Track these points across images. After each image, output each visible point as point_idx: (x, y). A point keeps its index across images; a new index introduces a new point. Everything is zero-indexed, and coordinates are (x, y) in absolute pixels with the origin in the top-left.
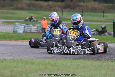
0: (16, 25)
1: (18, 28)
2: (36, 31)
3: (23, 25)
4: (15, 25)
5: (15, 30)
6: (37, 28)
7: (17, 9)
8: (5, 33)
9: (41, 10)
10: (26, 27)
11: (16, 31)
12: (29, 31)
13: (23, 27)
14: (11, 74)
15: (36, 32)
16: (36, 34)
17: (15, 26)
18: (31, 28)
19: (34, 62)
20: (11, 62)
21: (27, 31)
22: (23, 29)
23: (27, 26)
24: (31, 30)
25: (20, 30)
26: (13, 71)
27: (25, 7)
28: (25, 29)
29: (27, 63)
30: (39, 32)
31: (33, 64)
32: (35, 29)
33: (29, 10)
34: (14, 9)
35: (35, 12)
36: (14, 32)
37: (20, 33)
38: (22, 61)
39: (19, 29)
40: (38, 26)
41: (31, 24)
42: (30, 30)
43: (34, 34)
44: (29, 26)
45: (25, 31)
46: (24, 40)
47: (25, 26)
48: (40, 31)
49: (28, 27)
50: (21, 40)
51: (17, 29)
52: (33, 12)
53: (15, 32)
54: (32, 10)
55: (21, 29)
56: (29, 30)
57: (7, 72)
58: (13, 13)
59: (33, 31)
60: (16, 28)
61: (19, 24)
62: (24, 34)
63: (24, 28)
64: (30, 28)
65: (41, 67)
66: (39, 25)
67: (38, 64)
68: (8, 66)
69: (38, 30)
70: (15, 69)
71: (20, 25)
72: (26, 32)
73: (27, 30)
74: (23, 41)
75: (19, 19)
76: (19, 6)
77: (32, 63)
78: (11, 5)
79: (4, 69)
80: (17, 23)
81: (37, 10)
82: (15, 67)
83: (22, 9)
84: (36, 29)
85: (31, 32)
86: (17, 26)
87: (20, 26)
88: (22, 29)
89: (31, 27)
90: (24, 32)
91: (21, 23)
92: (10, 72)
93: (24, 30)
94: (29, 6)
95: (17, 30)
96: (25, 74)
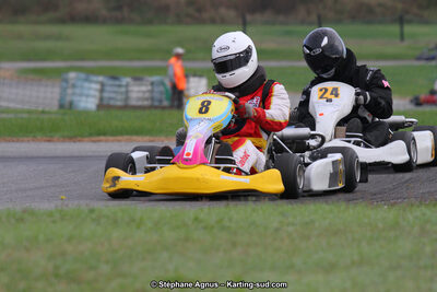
0: (71, 82)
1: (77, 91)
2: (147, 99)
3: (95, 78)
4: (66, 81)
5: (68, 99)
6: (152, 91)
7: (73, 19)
10: (108, 88)
11: (71, 104)
12: (119, 103)
13: (98, 86)
15: (146, 103)
16: (147, 112)
17: (64, 84)
18: (127, 92)
19: (141, 219)
20: (54, 222)
21: (112, 103)
22: (97, 94)
23: (111, 82)
24: (127, 99)
25: (84, 99)
26: (63, 254)
27: (104, 12)
28: (106, 95)
29: (115, 222)
30: (156, 104)
31: (138, 227)
32: (144, 92)
33: (119, 21)
34: (62, 21)
36: (61, 106)
37: (86, 112)
38: (94, 216)
39: (81, 95)
40: (152, 84)
41: (125, 75)
42: (124, 97)
43: (139, 113)
44: (117, 83)
45: (105, 102)
46: (102, 138)
47: (103, 85)
48: (161, 101)
49: (116, 89)
50: (91, 135)
51: (74, 94)
53: (66, 106)
54: (131, 21)
55: (87, 96)
56: (119, 97)
57: (38, 260)
58: (59, 38)
59: (133, 102)
60: (70, 91)
61: (83, 76)
62: (102, 113)
63: (102, 91)
64: (123, 89)
65: (169, 235)
66: (155, 78)
67: (156, 224)
68: (41, 237)
69: (152, 99)
70: (69, 248)
71: (87, 80)
72: (109, 107)
73: (110, 98)
74: (99, 141)
75: (83, 59)
76: (81, 7)
77: (134, 220)
78: (48, 7)
79: (27, 250)
80: (72, 75)
81: (150, 22)
82: (70, 239)
83: (90, 19)
84: (147, 95)
85: (126, 107)
86: (74, 86)
87: (86, 85)
88: (94, 96)
89: (127, 86)
90: (100, 106)
91: (91, 72)
92: (51, 257)
93: (101, 99)
94: (119, 8)
95: (75, 99)
96: (107, 262)
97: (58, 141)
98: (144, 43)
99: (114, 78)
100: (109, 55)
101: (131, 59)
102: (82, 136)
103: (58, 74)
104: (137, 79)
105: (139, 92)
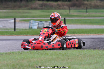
0: (31, 23)
1: (33, 25)
4: (30, 22)
5: (31, 26)
7: (32, 9)
8: (22, 29)
9: (52, 9)
10: (40, 24)
11: (31, 27)
13: (37, 24)
14: (29, 64)
17: (30, 23)
19: (48, 53)
20: (28, 54)
22: (37, 25)
24: (44, 26)
25: (34, 26)
26: (31, 61)
27: (39, 7)
28: (39, 25)
29: (42, 54)
31: (47, 55)
33: (42, 9)
34: (29, 9)
35: (47, 11)
36: (29, 28)
37: (35, 29)
38: (37, 53)
39: (34, 25)
41: (43, 21)
44: (42, 23)
45: (39, 27)
47: (38, 23)
49: (41, 24)
50: (36, 34)
51: (32, 25)
52: (45, 11)
53: (30, 28)
54: (45, 9)
55: (35, 26)
56: (42, 26)
57: (25, 63)
58: (29, 13)
60: (31, 25)
61: (34, 21)
62: (38, 29)
63: (38, 24)
64: (43, 24)
65: (54, 57)
67: (51, 54)
68: (26, 57)
70: (32, 60)
71: (35, 22)
72: (40, 28)
73: (40, 26)
75: (34, 17)
76: (34, 6)
77: (46, 54)
78: (26, 6)
79: (23, 60)
80: (32, 21)
81: (49, 9)
83: (35, 9)
86: (32, 23)
87: (35, 23)
88: (36, 26)
89: (44, 23)
90: (38, 28)
91: (36, 20)
92: (28, 62)
93: (38, 26)
94: (42, 6)
95: (33, 26)
96: (40, 63)
97: (29, 36)
99: (41, 22)
100: (40, 16)
101: (45, 17)
102: (34, 35)
103: (29, 21)
104: (46, 22)
105: (46, 25)
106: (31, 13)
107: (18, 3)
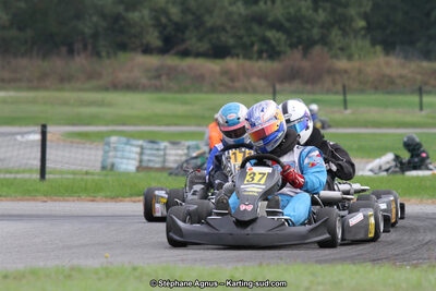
0: (112, 145)
1: (119, 154)
3: (135, 142)
4: (108, 144)
5: (110, 161)
6: (187, 155)
7: (115, 87)
8: (74, 173)
9: (199, 90)
10: (147, 152)
11: (113, 165)
12: (158, 166)
13: (138, 150)
17: (107, 148)
18: (165, 155)
20: (100, 279)
21: (151, 165)
22: (137, 157)
23: (150, 145)
24: (164, 162)
25: (125, 161)
27: (144, 81)
28: (145, 158)
32: (181, 155)
33: (158, 89)
34: (106, 89)
35: (178, 96)
36: (103, 168)
37: (127, 174)
38: (137, 273)
39: (123, 158)
40: (188, 148)
41: (163, 140)
42: (160, 159)
44: (156, 146)
45: (144, 164)
47: (142, 148)
49: (155, 152)
50: (131, 195)
51: (116, 157)
52: (170, 96)
53: (108, 168)
54: (169, 90)
55: (128, 159)
56: (157, 160)
58: (101, 104)
59: (170, 165)
60: (111, 154)
61: (124, 139)
62: (141, 175)
63: (141, 154)
64: (162, 153)
66: (188, 143)
71: (127, 144)
72: (149, 169)
73: (149, 161)
75: (124, 124)
76: (123, 76)
78: (92, 76)
80: (113, 139)
81: (187, 91)
83: (131, 87)
84: (184, 158)
85: (164, 169)
86: (115, 149)
87: (128, 147)
88: (134, 159)
89: (165, 149)
90: (139, 168)
91: (131, 136)
93: (141, 161)
94: (158, 77)
95: (117, 161)
97: (101, 200)
98: (181, 109)
99: (154, 142)
100: (147, 120)
101: (168, 125)
102: (124, 196)
103: (101, 137)
104: (174, 143)
105: (176, 155)
106: (110, 105)
107: (57, 63)
